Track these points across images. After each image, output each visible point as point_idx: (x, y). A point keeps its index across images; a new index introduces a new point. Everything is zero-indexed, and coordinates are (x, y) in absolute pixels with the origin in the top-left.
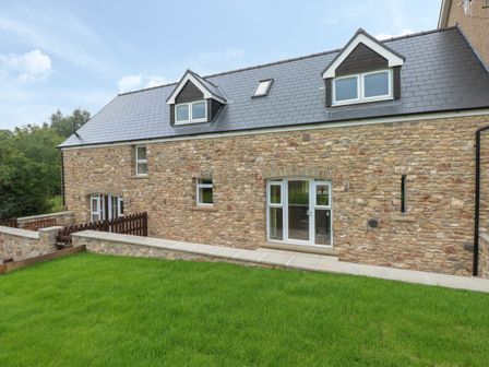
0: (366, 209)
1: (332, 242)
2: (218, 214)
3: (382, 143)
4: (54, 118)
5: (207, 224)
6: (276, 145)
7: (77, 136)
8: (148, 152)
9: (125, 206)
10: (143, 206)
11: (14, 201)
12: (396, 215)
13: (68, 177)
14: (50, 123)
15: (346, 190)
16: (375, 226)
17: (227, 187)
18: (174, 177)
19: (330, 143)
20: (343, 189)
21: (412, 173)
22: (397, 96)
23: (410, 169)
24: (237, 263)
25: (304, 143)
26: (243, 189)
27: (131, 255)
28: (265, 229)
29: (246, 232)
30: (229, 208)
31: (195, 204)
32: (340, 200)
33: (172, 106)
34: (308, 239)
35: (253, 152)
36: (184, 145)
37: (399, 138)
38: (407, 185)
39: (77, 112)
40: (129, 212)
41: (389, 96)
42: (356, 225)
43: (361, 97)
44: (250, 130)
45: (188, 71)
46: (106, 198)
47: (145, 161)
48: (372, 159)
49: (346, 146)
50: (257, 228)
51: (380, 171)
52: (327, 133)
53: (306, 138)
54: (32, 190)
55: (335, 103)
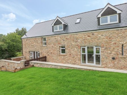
0: (111, 54)
1: (101, 64)
2: (67, 56)
3: (116, 35)
4: (17, 31)
5: (64, 59)
6: (84, 36)
7: (26, 35)
8: (46, 39)
9: (40, 54)
10: (45, 54)
11: (8, 53)
12: (120, 56)
13: (24, 46)
14: (15, 32)
15: (105, 49)
16: (114, 59)
17: (69, 48)
18: (54, 46)
19: (100, 36)
20: (104, 49)
21: (125, 44)
22: (120, 22)
23: (124, 43)
24: (79, 69)
25: (92, 36)
26: (74, 49)
27: (47, 67)
28: (81, 60)
29: (75, 61)
30: (70, 55)
31: (60, 53)
32: (103, 52)
33: (53, 26)
34: (94, 63)
35: (77, 39)
36: (57, 37)
37: (121, 34)
38: (124, 47)
39: (23, 29)
40: (41, 56)
41: (118, 22)
42: (108, 59)
43: (109, 22)
44: (76, 32)
45: (58, 17)
46: (34, 52)
47: (45, 42)
48: (113, 40)
49: (105, 36)
50: (78, 60)
51: (116, 43)
52: (99, 33)
53: (93, 34)
54: (13, 50)
55: (101, 24)
